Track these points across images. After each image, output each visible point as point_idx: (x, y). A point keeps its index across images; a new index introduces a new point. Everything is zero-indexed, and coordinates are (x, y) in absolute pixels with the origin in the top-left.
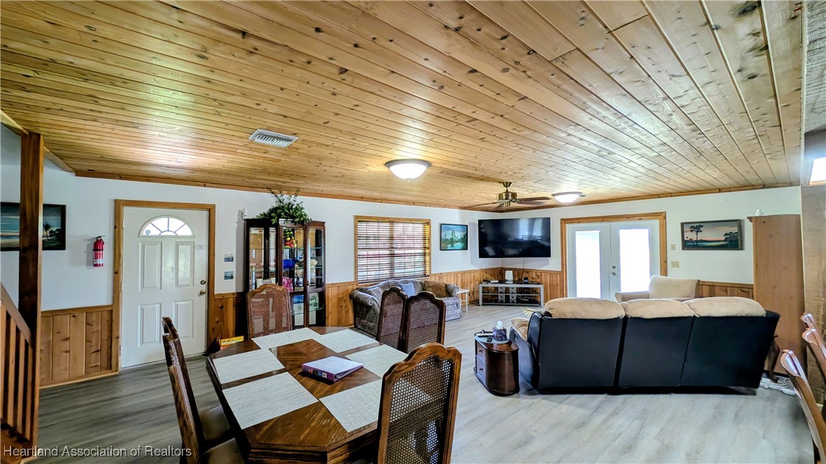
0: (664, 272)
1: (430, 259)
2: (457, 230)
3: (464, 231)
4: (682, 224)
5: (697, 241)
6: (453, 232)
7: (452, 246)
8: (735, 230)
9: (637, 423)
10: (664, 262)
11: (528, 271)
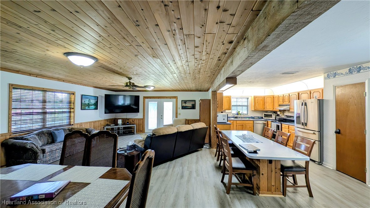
0: (177, 117)
1: (74, 115)
2: (91, 99)
3: (96, 100)
4: (182, 101)
5: (185, 106)
6: (89, 100)
7: (89, 107)
8: (194, 103)
9: (181, 168)
10: (177, 113)
11: (128, 119)
